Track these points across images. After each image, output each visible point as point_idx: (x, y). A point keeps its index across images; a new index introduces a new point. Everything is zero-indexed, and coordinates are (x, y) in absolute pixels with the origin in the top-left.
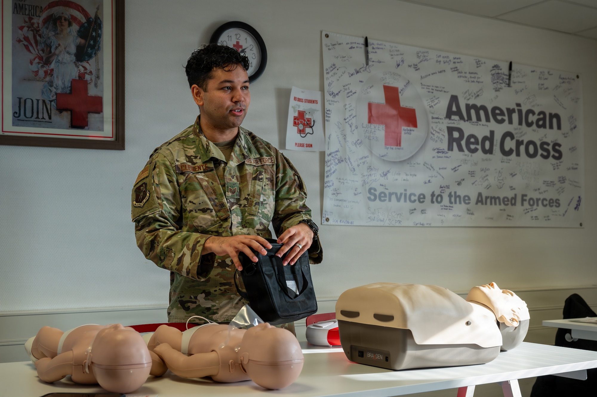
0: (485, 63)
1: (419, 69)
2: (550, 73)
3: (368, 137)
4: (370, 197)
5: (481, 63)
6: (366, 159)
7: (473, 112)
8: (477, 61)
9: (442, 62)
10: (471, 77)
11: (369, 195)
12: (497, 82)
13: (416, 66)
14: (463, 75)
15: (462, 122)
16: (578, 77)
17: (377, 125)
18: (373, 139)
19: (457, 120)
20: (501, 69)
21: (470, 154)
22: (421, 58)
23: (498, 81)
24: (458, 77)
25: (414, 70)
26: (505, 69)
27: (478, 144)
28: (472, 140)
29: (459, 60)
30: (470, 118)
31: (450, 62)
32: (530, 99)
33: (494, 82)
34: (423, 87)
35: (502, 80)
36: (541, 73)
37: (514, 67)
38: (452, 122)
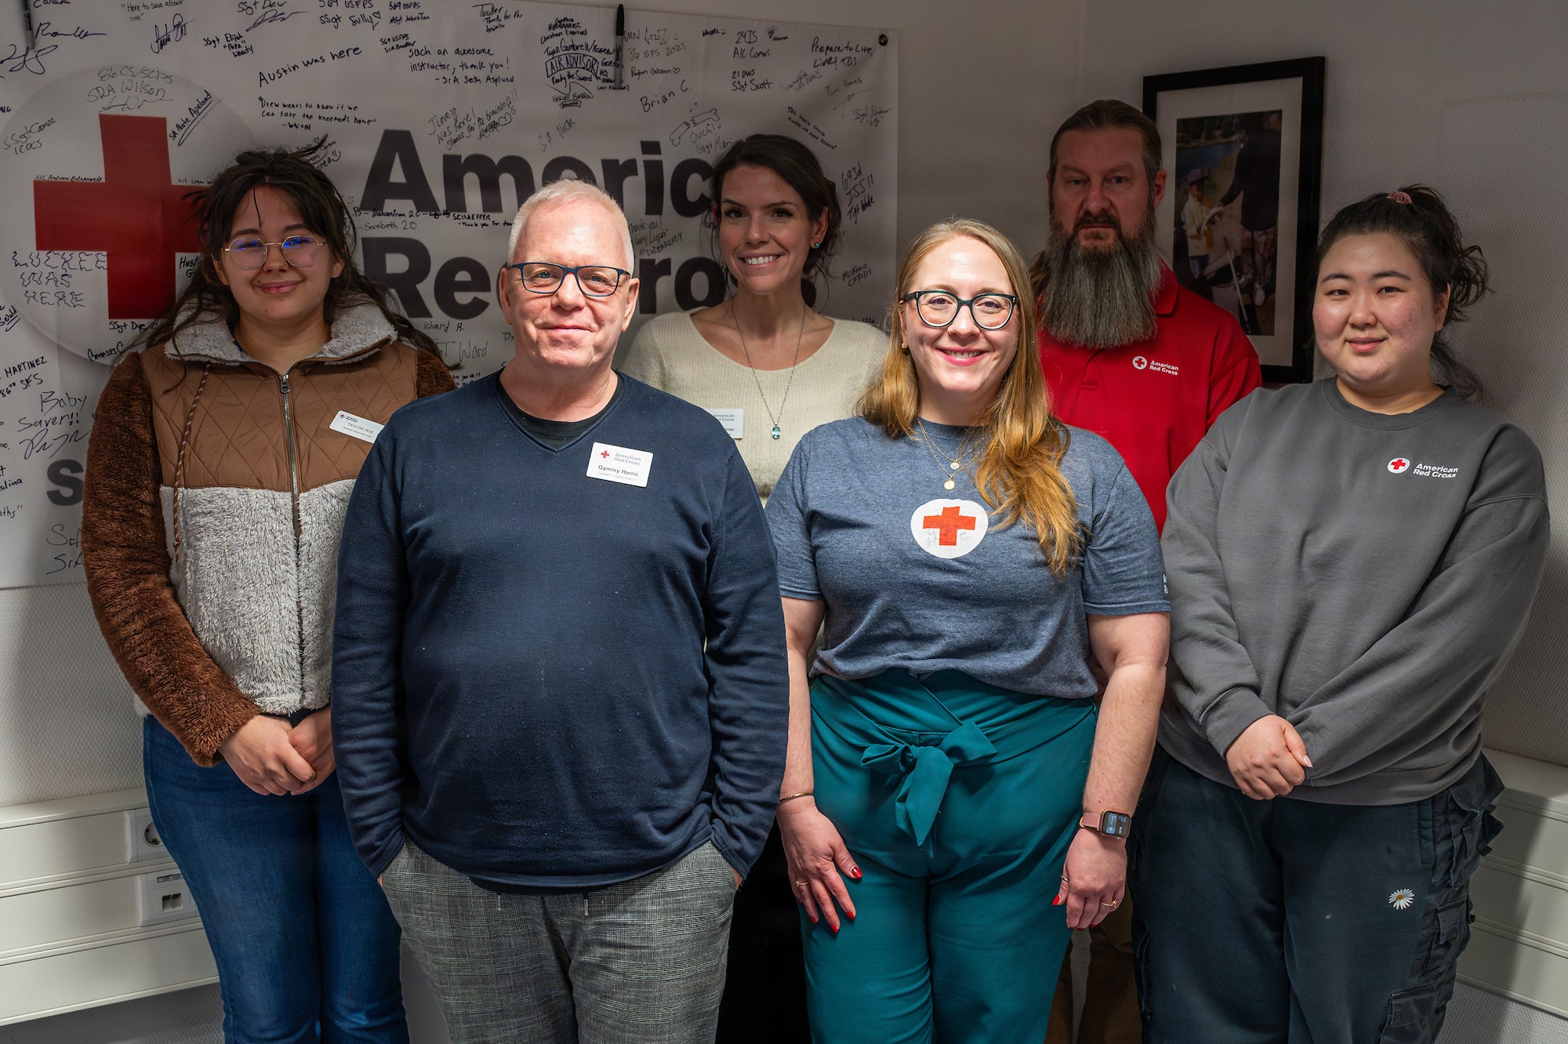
0: (517, 15)
1: (249, 49)
2: (776, 34)
3: (38, 297)
4: (57, 492)
5: (502, 17)
6: (33, 371)
7: (471, 181)
8: (488, 9)
9: (345, 22)
10: (463, 66)
11: (54, 487)
12: (570, 76)
13: (239, 42)
14: (433, 59)
15: (425, 218)
16: (883, 40)
17: (76, 253)
18: (61, 302)
19: (407, 215)
20: (584, 33)
21: (455, 322)
22: (259, 12)
23: (572, 71)
24: (414, 67)
25: (229, 53)
26: (599, 31)
27: (486, 287)
28: (463, 276)
29: (412, 12)
30: (456, 204)
31: (375, 20)
32: (695, 124)
33: (557, 76)
34: (268, 109)
35: (590, 68)
36: (742, 34)
37: (630, 26)
38: (386, 220)
